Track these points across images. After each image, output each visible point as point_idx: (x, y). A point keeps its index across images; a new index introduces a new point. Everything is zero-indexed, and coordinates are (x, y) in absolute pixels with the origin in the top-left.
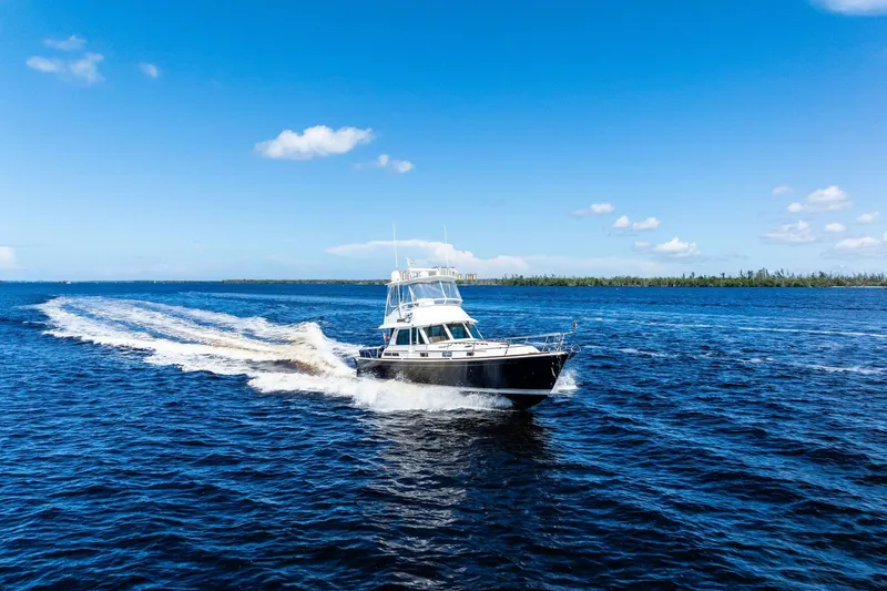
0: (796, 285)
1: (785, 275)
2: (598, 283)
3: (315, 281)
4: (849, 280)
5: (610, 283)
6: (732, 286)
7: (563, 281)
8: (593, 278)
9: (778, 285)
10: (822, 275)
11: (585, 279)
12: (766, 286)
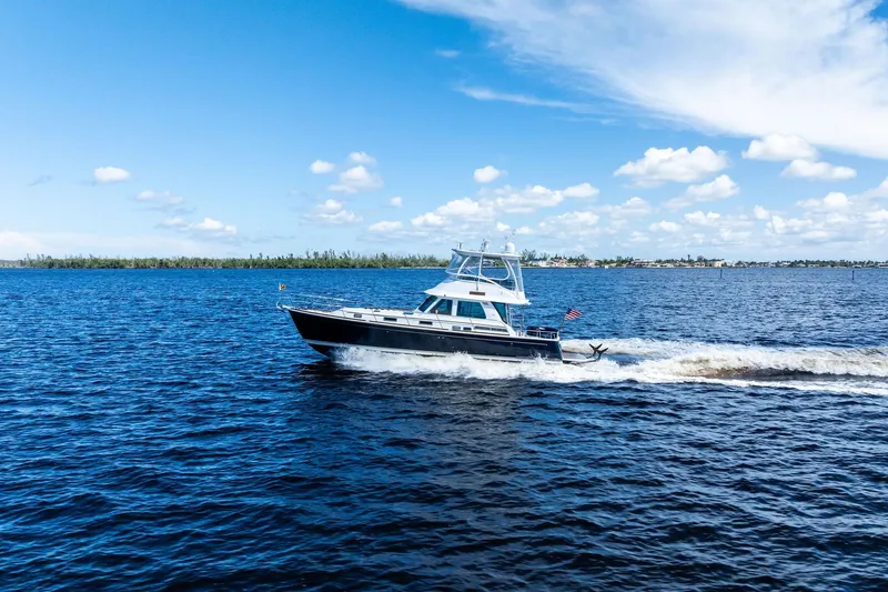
0: (370, 266)
1: (351, 256)
5: (178, 265)
7: (118, 262)
9: (354, 266)
12: (342, 267)
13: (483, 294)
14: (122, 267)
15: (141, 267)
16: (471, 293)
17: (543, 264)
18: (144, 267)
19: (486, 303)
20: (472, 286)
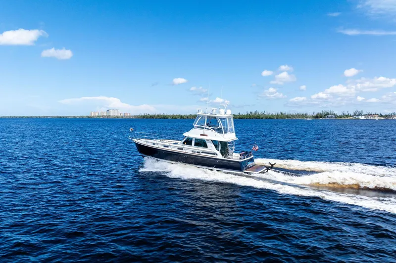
0: (270, 118)
1: (266, 113)
2: (182, 117)
3: (47, 117)
4: (293, 116)
5: (187, 117)
6: (242, 119)
7: (166, 116)
8: (179, 115)
9: (262, 118)
10: (282, 114)
11: (176, 115)
12: (256, 118)
13: (206, 135)
14: (167, 118)
15: (174, 118)
16: (201, 135)
17: (361, 118)
18: (175, 118)
19: (208, 140)
20: (201, 131)
